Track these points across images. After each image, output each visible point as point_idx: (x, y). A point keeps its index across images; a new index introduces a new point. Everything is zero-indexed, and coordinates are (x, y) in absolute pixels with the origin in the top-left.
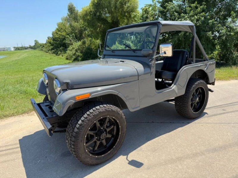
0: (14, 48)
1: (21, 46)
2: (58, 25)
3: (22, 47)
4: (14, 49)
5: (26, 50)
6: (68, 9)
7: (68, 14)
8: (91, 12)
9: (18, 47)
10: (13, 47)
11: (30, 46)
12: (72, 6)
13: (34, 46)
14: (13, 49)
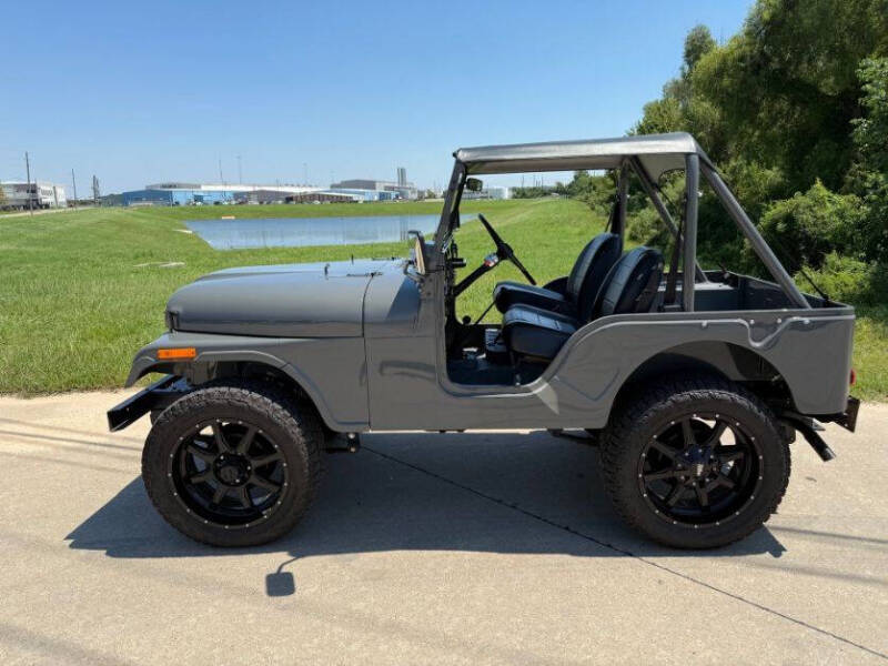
0: (514, 189)
1: (532, 186)
2: (648, 109)
3: (534, 189)
4: (511, 194)
5: (546, 199)
6: (684, 51)
7: (682, 69)
8: (742, 59)
9: (523, 189)
10: (509, 189)
11: (559, 184)
12: (704, 37)
13: (570, 186)
14: (507, 195)
